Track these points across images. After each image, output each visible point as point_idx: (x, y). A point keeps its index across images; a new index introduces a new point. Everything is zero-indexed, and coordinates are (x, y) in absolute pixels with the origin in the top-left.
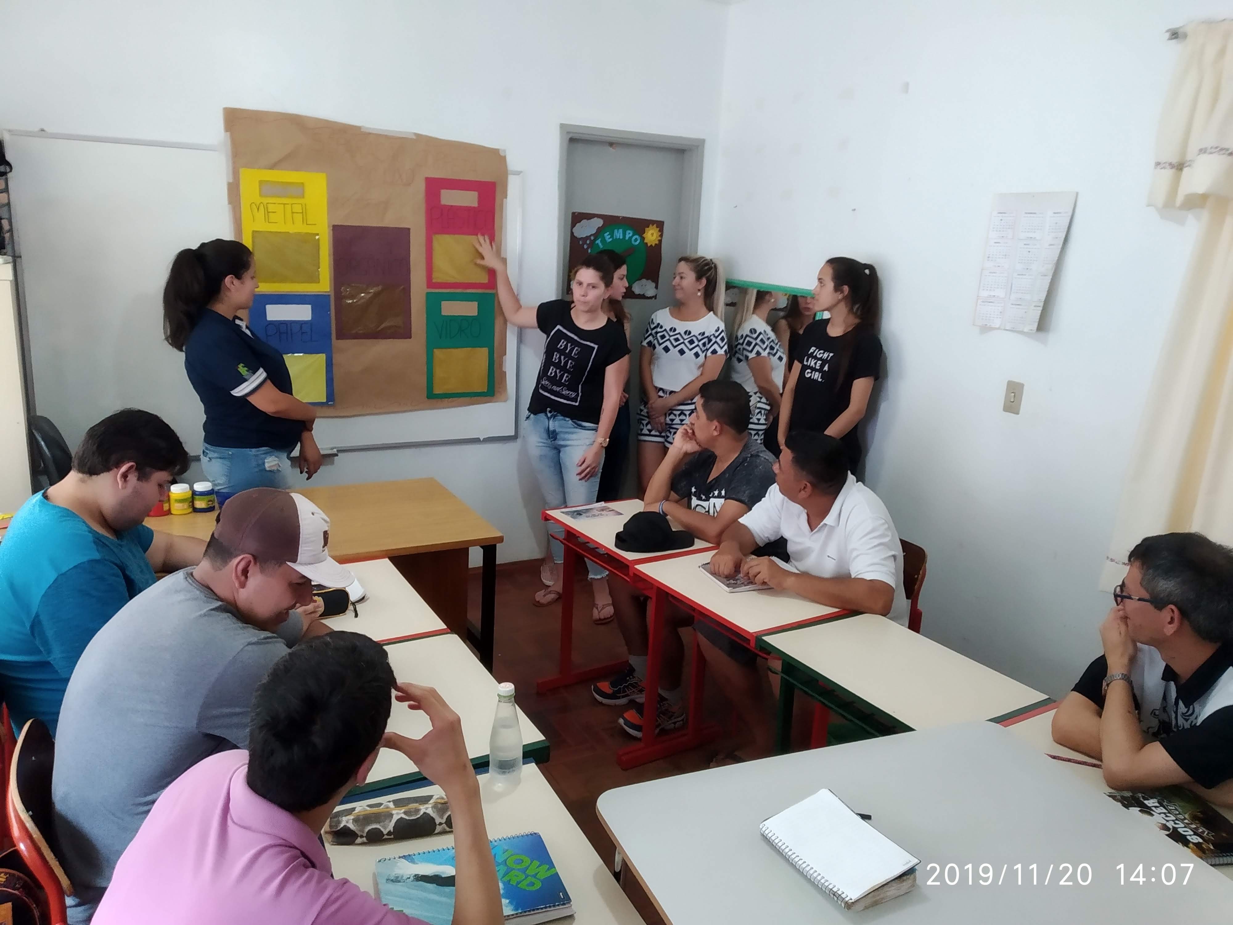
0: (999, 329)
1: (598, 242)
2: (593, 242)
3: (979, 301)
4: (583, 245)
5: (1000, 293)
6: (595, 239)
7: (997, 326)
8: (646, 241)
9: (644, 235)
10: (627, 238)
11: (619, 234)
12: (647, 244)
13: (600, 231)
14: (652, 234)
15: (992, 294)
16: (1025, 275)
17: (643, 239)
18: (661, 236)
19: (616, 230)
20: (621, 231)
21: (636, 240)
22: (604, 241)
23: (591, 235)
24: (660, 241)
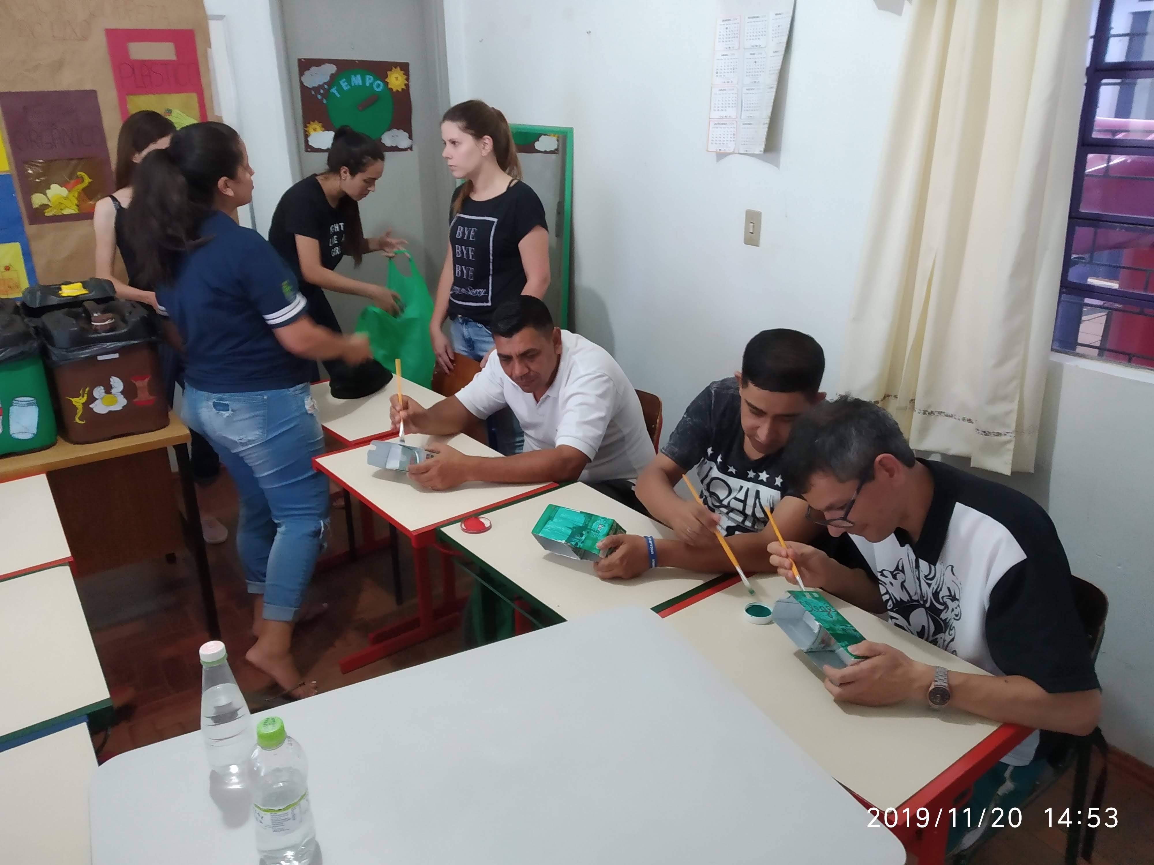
0: (733, 153)
1: (334, 90)
2: (327, 91)
3: (712, 124)
4: (317, 94)
5: (731, 112)
6: (330, 87)
7: (732, 151)
8: (390, 86)
9: (387, 80)
10: (367, 84)
11: (357, 80)
12: (391, 89)
13: (334, 79)
14: (397, 78)
15: (724, 114)
16: (754, 89)
17: (387, 84)
18: (408, 79)
19: (353, 77)
20: (359, 76)
21: (378, 86)
22: (340, 89)
23: (325, 83)
24: (407, 86)
